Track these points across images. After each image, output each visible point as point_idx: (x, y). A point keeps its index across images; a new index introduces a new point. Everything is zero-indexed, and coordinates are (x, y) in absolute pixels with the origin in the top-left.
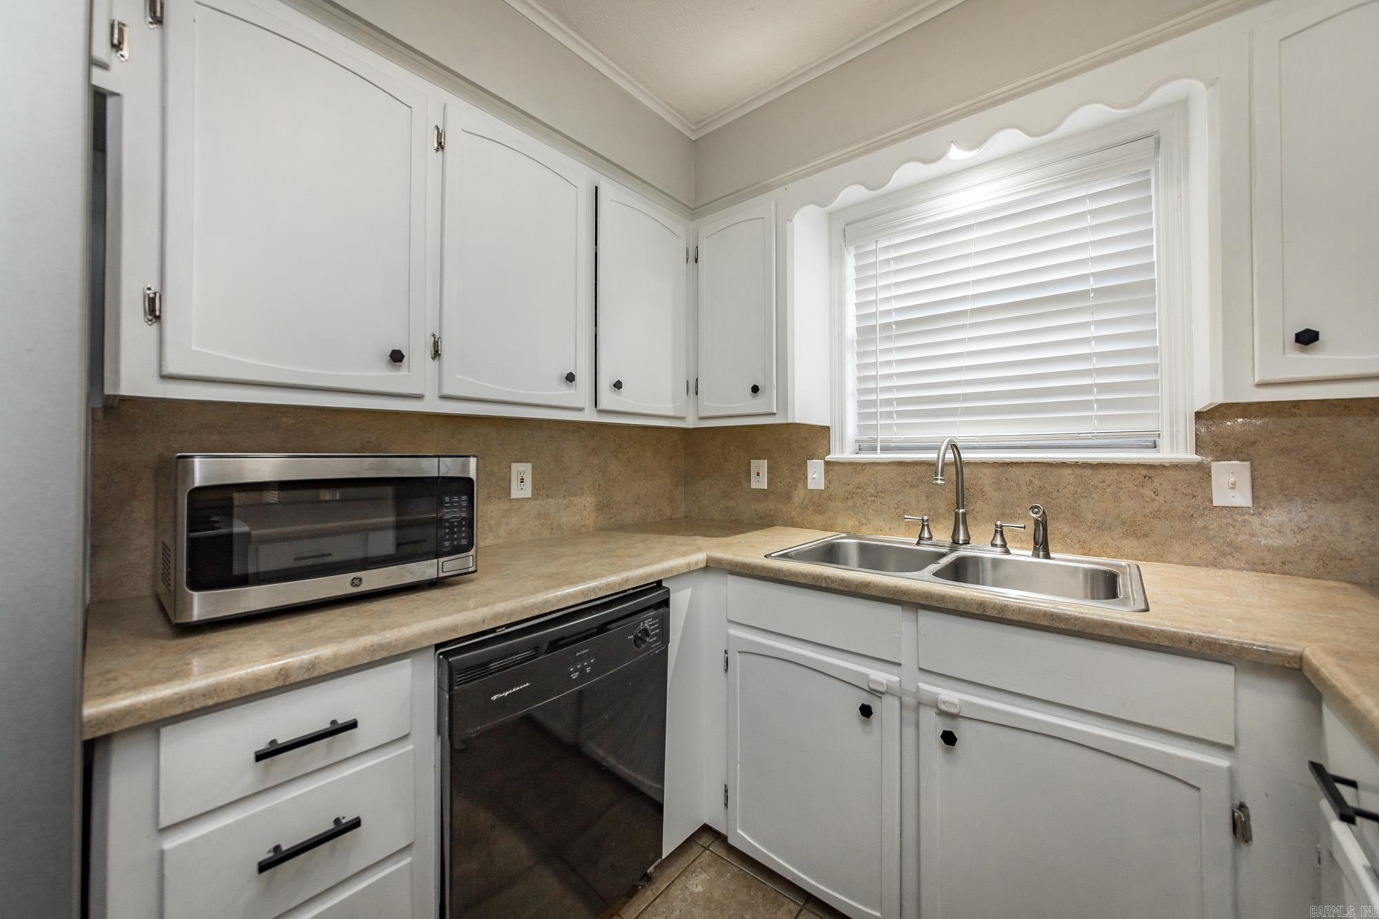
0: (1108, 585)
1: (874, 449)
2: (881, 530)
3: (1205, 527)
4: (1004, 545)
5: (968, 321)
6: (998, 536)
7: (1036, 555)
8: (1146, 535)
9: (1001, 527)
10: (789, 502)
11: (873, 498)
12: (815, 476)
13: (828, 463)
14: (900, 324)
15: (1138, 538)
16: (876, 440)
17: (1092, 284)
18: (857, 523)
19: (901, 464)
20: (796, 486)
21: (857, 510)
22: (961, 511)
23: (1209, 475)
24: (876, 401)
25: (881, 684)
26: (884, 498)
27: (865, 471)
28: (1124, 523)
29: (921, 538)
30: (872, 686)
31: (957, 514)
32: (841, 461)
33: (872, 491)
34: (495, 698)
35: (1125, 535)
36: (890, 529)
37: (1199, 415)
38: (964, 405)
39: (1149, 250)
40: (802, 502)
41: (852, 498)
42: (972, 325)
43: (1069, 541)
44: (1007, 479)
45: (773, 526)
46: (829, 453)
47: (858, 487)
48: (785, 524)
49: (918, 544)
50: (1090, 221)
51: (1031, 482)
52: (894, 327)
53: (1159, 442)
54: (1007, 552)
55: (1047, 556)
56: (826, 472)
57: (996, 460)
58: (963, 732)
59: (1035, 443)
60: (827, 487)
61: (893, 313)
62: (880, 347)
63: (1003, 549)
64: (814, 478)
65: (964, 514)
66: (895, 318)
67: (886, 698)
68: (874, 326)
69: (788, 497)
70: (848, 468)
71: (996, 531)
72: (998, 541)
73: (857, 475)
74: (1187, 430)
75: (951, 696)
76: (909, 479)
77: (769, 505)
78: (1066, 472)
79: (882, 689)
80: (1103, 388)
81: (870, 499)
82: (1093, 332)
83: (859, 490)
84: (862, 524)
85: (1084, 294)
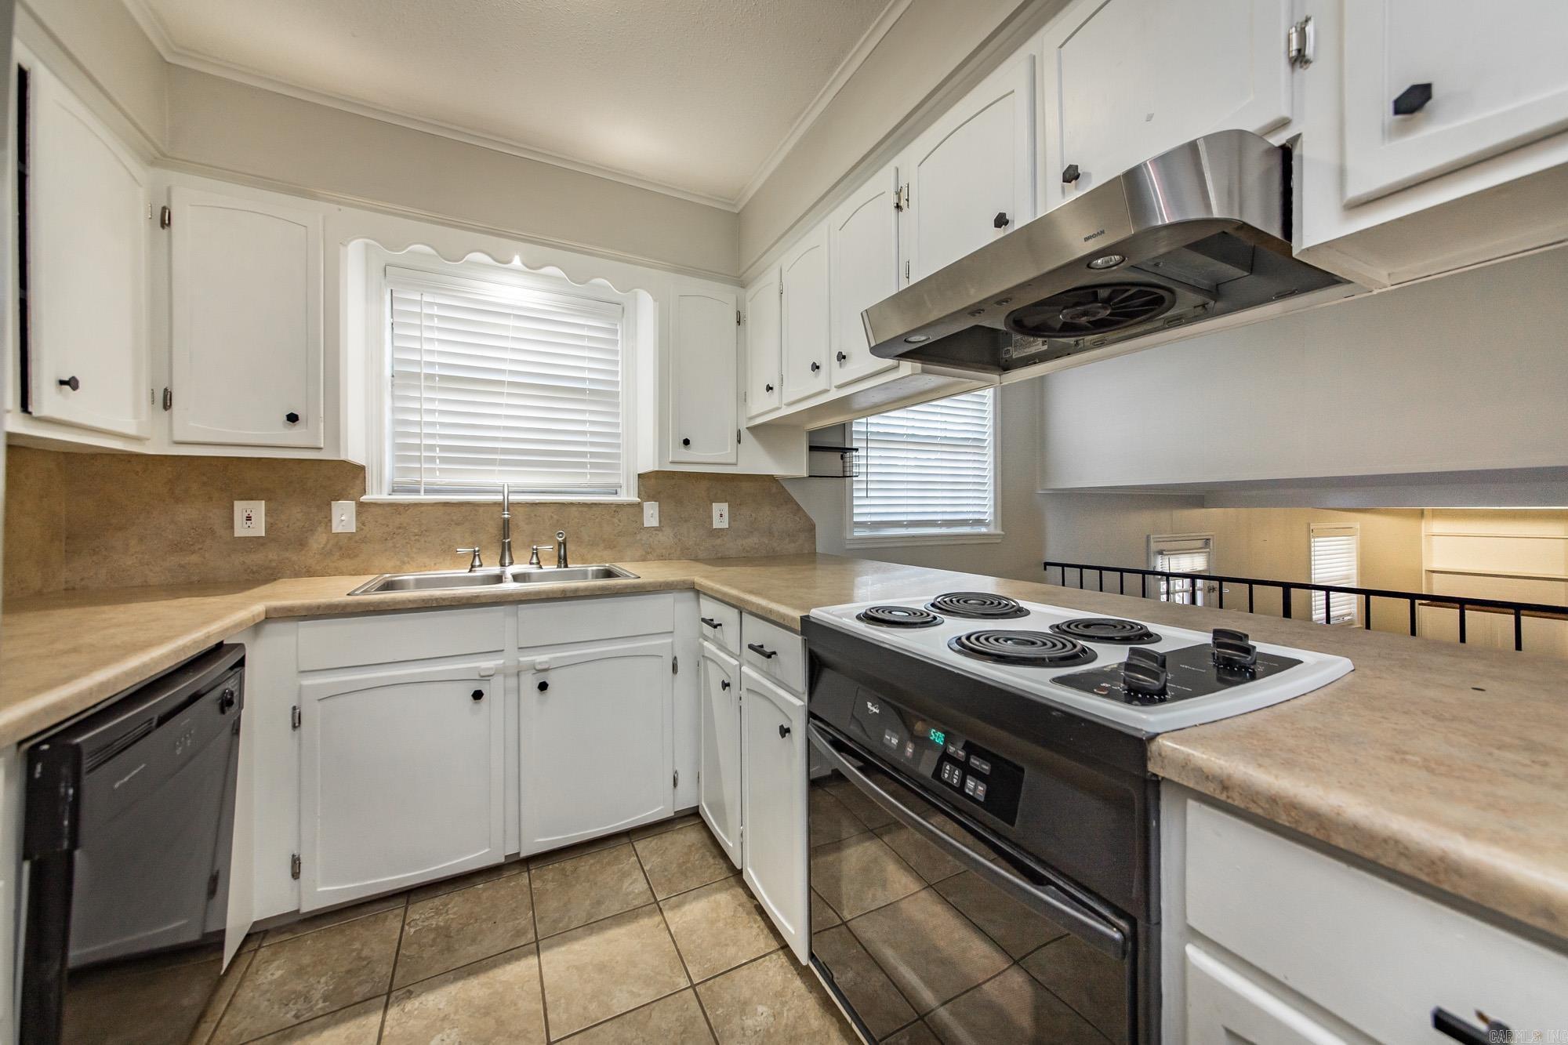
0: (608, 574)
1: (417, 491)
2: (425, 566)
3: (641, 540)
4: (538, 563)
5: (506, 390)
6: (535, 556)
7: (559, 567)
8: (615, 547)
9: (537, 549)
10: (302, 549)
11: (417, 537)
12: (343, 518)
13: (361, 506)
14: (443, 378)
15: (611, 549)
16: (419, 483)
17: (587, 385)
18: (398, 563)
19: (446, 504)
20: (312, 531)
21: (397, 550)
22: (507, 541)
23: (643, 509)
24: (420, 445)
25: (492, 668)
26: (427, 536)
27: (408, 512)
28: (604, 540)
29: (473, 566)
30: (482, 674)
31: (504, 543)
32: (379, 502)
33: (416, 531)
34: (117, 785)
35: (605, 548)
36: (435, 564)
37: (640, 475)
38: (503, 457)
39: (616, 373)
40: (323, 548)
41: (392, 538)
42: (509, 394)
43: (574, 556)
44: (535, 515)
45: (275, 580)
46: (364, 492)
47: (400, 528)
48: (297, 574)
49: (470, 571)
50: (586, 343)
51: (552, 517)
52: (437, 378)
53: (619, 490)
54: (541, 567)
55: (566, 566)
56: (358, 514)
57: (528, 501)
58: (551, 679)
59: (563, 489)
60: (359, 529)
61: (437, 367)
62: (425, 395)
63: (538, 566)
64: (343, 521)
65: (509, 542)
66: (437, 371)
67: (494, 680)
68: (419, 374)
69: (301, 544)
70: (387, 509)
71: (533, 553)
72: (535, 560)
73: (398, 516)
74: (634, 482)
75: (541, 658)
76: (455, 518)
77: (272, 555)
78: (574, 509)
79: (492, 673)
80: (593, 455)
81: (413, 538)
82: (587, 417)
83: (401, 531)
84: (404, 563)
85: (582, 391)
